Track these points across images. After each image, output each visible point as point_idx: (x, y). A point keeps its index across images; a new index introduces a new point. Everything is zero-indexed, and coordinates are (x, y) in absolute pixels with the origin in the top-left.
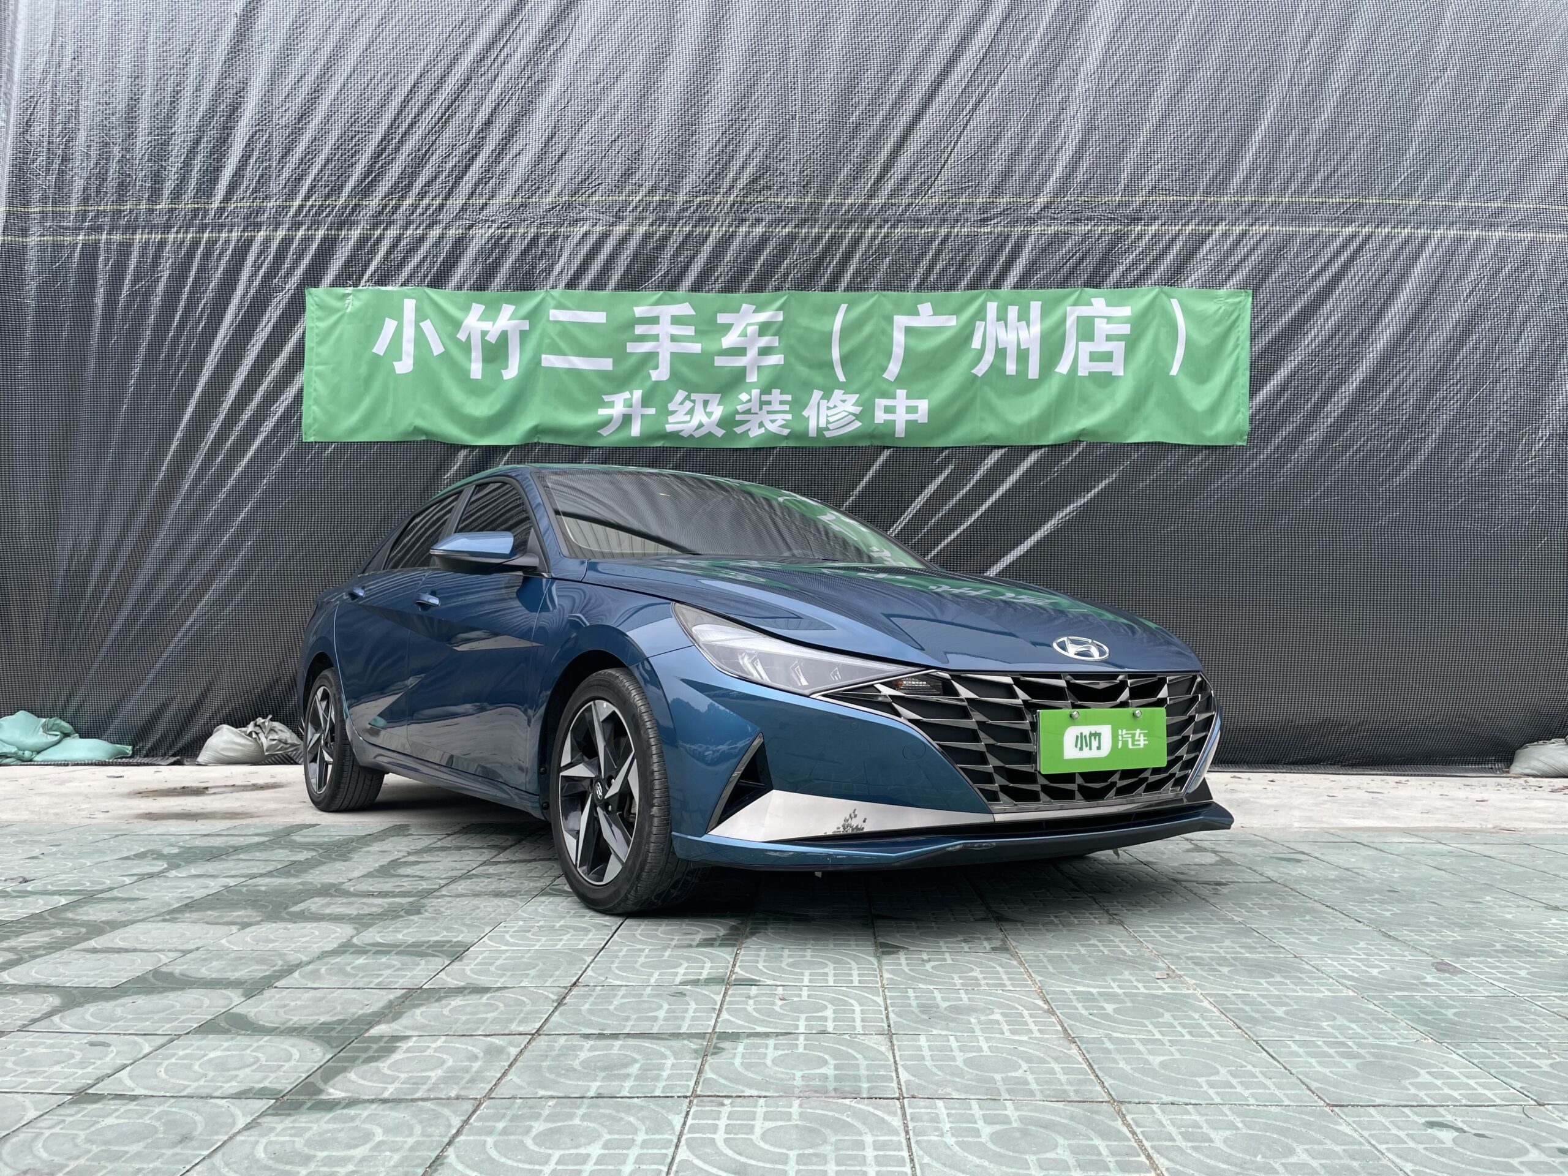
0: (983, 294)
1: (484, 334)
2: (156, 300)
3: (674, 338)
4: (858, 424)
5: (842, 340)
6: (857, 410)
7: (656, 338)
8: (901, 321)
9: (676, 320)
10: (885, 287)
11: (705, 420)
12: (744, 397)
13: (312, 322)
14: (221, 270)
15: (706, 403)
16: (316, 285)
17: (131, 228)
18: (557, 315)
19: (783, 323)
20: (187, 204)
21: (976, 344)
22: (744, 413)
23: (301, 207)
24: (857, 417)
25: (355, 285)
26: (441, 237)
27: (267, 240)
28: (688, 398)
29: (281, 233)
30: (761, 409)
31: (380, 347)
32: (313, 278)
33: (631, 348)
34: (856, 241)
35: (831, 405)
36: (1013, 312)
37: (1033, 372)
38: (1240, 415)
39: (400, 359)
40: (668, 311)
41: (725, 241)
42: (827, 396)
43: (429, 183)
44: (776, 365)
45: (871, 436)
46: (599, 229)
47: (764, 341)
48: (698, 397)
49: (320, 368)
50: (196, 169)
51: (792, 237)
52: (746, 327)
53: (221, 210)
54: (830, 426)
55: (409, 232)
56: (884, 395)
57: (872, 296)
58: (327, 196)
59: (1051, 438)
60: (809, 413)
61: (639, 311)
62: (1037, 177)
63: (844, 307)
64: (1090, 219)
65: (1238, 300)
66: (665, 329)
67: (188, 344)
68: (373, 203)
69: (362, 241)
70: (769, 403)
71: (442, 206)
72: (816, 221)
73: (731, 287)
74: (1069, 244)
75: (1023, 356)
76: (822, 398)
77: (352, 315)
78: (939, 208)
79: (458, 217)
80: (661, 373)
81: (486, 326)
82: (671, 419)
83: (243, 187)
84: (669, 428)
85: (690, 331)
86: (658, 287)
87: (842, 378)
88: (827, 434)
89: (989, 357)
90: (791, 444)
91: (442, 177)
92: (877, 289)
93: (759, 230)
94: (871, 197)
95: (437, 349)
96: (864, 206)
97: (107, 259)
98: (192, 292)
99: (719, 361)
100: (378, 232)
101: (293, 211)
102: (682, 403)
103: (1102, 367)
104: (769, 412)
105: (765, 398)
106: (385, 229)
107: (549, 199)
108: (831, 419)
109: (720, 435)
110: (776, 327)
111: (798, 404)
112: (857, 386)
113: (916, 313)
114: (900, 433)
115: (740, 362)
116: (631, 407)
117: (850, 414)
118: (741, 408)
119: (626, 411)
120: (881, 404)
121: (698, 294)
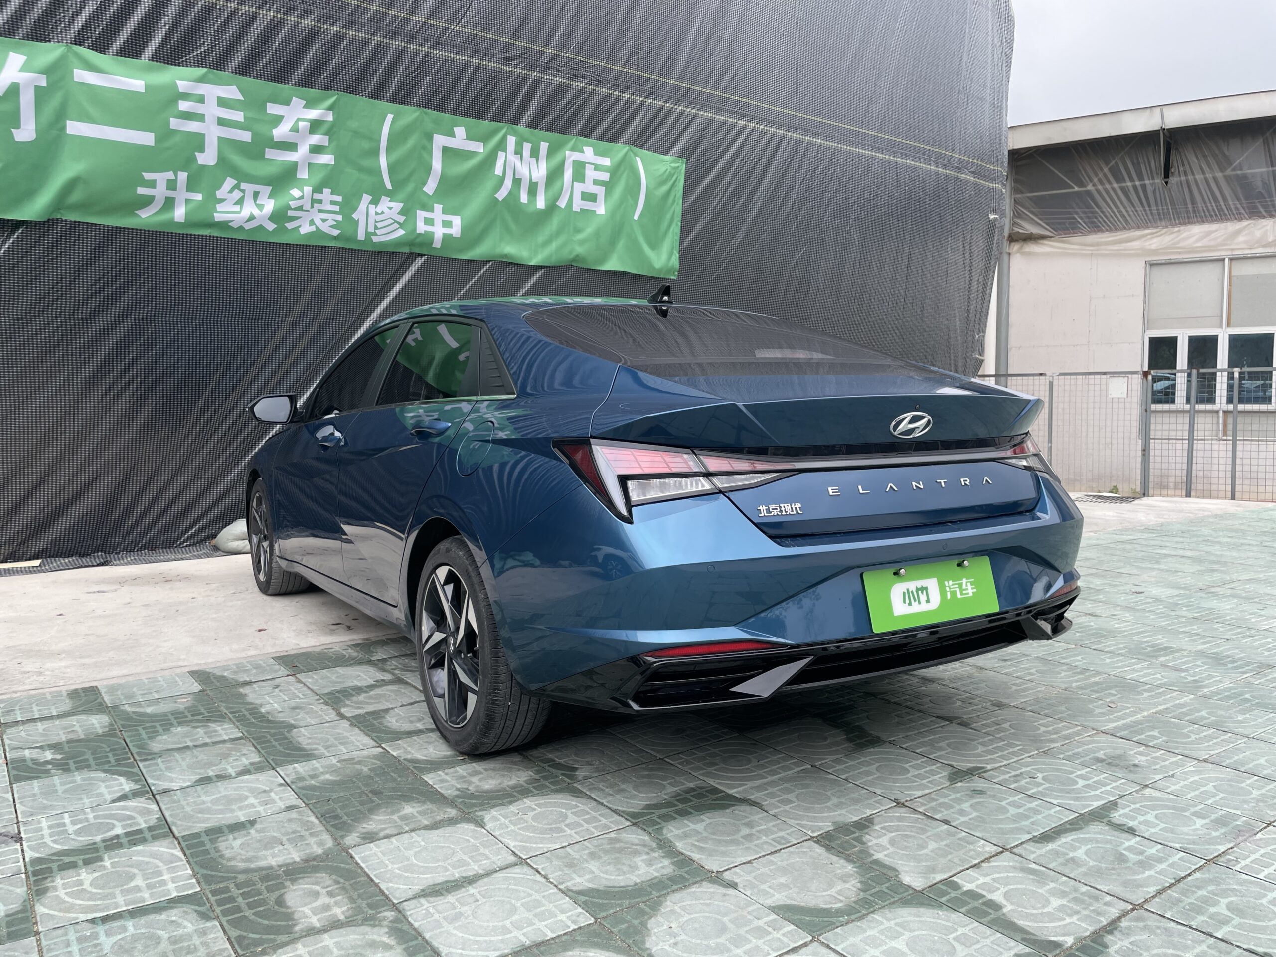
0: (505, 128)
3: (221, 122)
4: (401, 232)
5: (389, 149)
6: (401, 219)
7: (201, 118)
8: (440, 140)
9: (222, 102)
10: (426, 104)
11: (256, 212)
12: (296, 193)
15: (256, 195)
18: (85, 77)
19: (333, 125)
21: (498, 171)
22: (296, 209)
24: (401, 226)
28: (237, 187)
30: (312, 207)
33: (176, 124)
34: (399, 55)
35: (379, 210)
36: (527, 147)
37: (541, 204)
38: (674, 257)
40: (213, 91)
41: (275, 27)
42: (375, 202)
44: (327, 165)
45: (412, 244)
47: (315, 139)
48: (248, 188)
51: (340, 37)
52: (296, 122)
54: (378, 232)
56: (424, 207)
57: (416, 111)
60: (359, 216)
61: (183, 86)
62: (546, 29)
63: (390, 117)
64: (584, 77)
65: (677, 165)
66: (211, 110)
70: (320, 202)
73: (280, 76)
74: (569, 96)
75: (533, 187)
76: (370, 203)
78: (471, 38)
80: (207, 158)
82: (219, 207)
84: (218, 217)
85: (237, 116)
86: (201, 63)
87: (389, 186)
88: (375, 239)
89: (508, 183)
90: (339, 244)
92: (419, 105)
94: (412, 13)
96: (406, 21)
99: (271, 153)
102: (231, 192)
103: (588, 206)
104: (320, 211)
105: (317, 196)
108: (379, 225)
109: (271, 229)
110: (325, 127)
111: (348, 206)
112: (402, 195)
113: (452, 135)
114: (437, 244)
115: (291, 157)
116: (175, 189)
117: (396, 222)
118: (293, 204)
119: (170, 194)
120: (421, 215)
121: (244, 78)
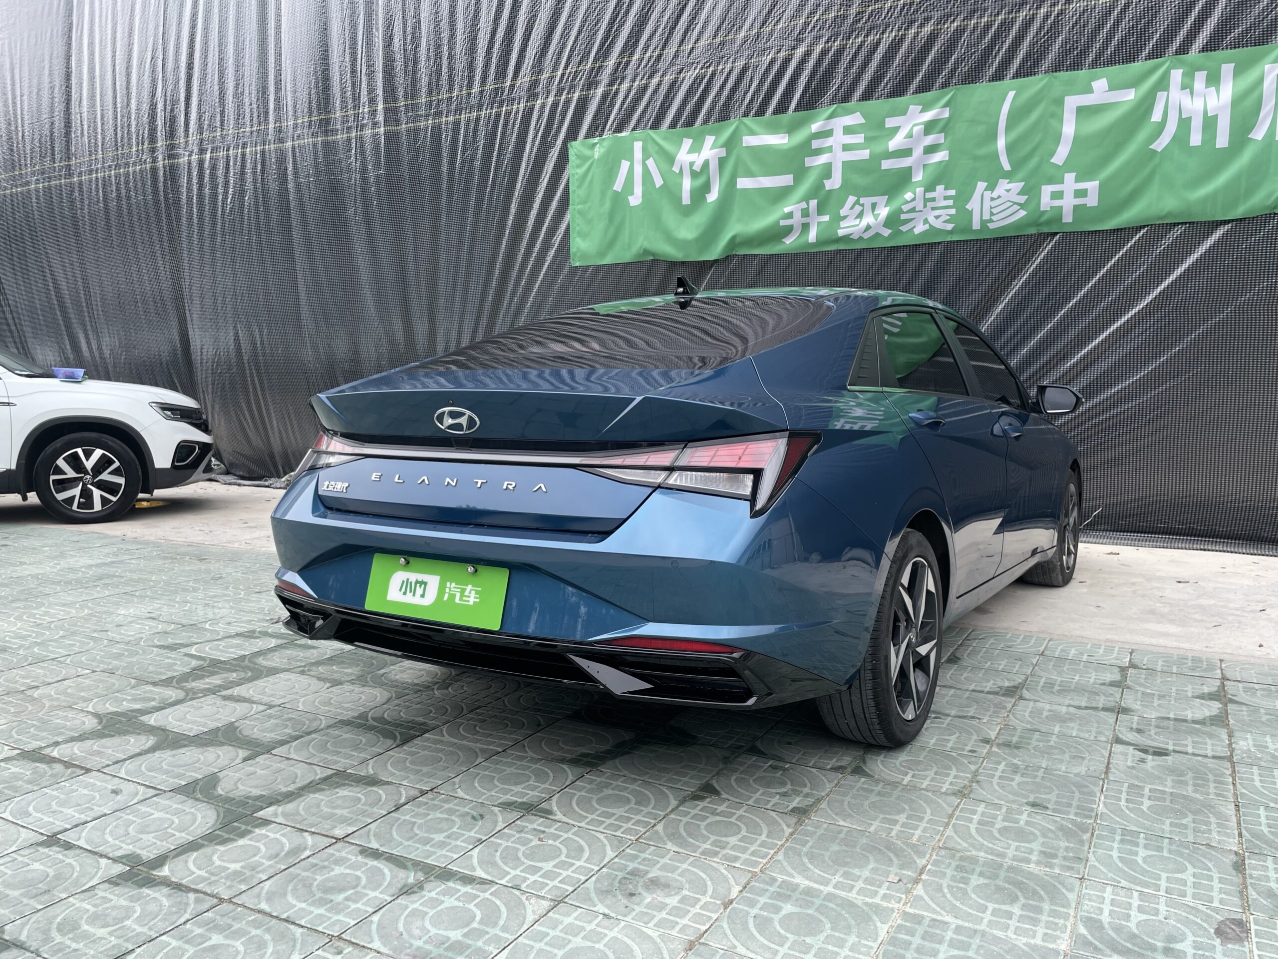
0: (1165, 62)
1: (692, 164)
2: (477, 163)
3: (846, 148)
4: (1023, 213)
5: (1008, 129)
6: (1023, 199)
7: (830, 149)
8: (1072, 102)
9: (848, 130)
10: (1057, 68)
11: (872, 222)
12: (908, 196)
13: (573, 171)
14: (515, 135)
15: (874, 206)
16: (575, 139)
17: (459, 111)
18: (749, 141)
19: (949, 120)
20: (490, 87)
21: (1157, 116)
22: (908, 212)
23: (563, 75)
24: (1022, 206)
25: (601, 135)
26: (659, 84)
27: (543, 107)
28: (857, 202)
29: (551, 100)
30: (925, 206)
31: (618, 186)
32: (572, 135)
33: (809, 162)
34: (1027, 24)
35: (995, 195)
36: (1201, 77)
37: (1222, 141)
39: (633, 194)
40: (840, 123)
41: (896, 45)
42: (991, 187)
43: (650, 38)
44: (941, 162)
45: (1037, 224)
46: (782, 54)
47: (929, 140)
48: (867, 201)
49: (580, 207)
50: (495, 56)
51: (960, 31)
52: (912, 129)
53: (512, 86)
54: (994, 218)
55: (637, 83)
56: (1051, 181)
57: (1042, 80)
58: (580, 63)
59: (1239, 212)
60: (973, 205)
61: (816, 127)
63: (1012, 94)
66: (839, 139)
67: (498, 197)
68: (611, 62)
69: (605, 96)
70: (933, 200)
71: (660, 56)
72: (985, 10)
73: (898, 91)
75: (1210, 123)
76: (985, 190)
77: (598, 160)
79: (672, 64)
80: (834, 183)
81: (693, 157)
82: (843, 224)
83: (525, 65)
84: (841, 233)
85: (859, 139)
86: (832, 102)
87: (1007, 167)
88: (991, 226)
89: (1171, 129)
90: (955, 238)
91: (660, 30)
92: (1047, 71)
93: (928, 29)
95: (659, 182)
97: (447, 136)
98: (499, 156)
99: (886, 164)
100: (615, 88)
101: (558, 79)
102: (852, 208)
104: (933, 209)
106: (620, 84)
107: (742, 34)
108: (994, 211)
109: (886, 235)
110: (941, 124)
111: (962, 199)
112: (1021, 174)
113: (1090, 91)
114: (1068, 218)
115: (906, 162)
116: (808, 216)
117: (1015, 203)
118: (905, 208)
119: (805, 220)
120: (1047, 190)
121: (868, 102)
